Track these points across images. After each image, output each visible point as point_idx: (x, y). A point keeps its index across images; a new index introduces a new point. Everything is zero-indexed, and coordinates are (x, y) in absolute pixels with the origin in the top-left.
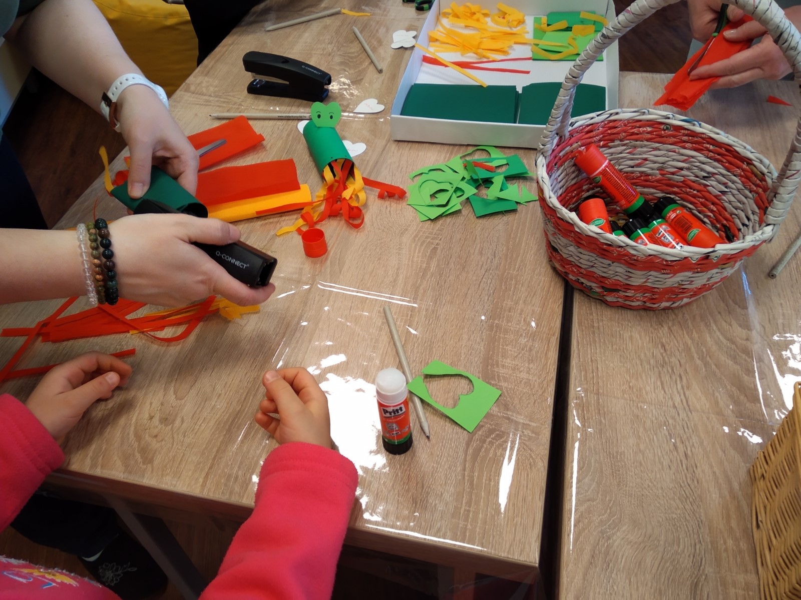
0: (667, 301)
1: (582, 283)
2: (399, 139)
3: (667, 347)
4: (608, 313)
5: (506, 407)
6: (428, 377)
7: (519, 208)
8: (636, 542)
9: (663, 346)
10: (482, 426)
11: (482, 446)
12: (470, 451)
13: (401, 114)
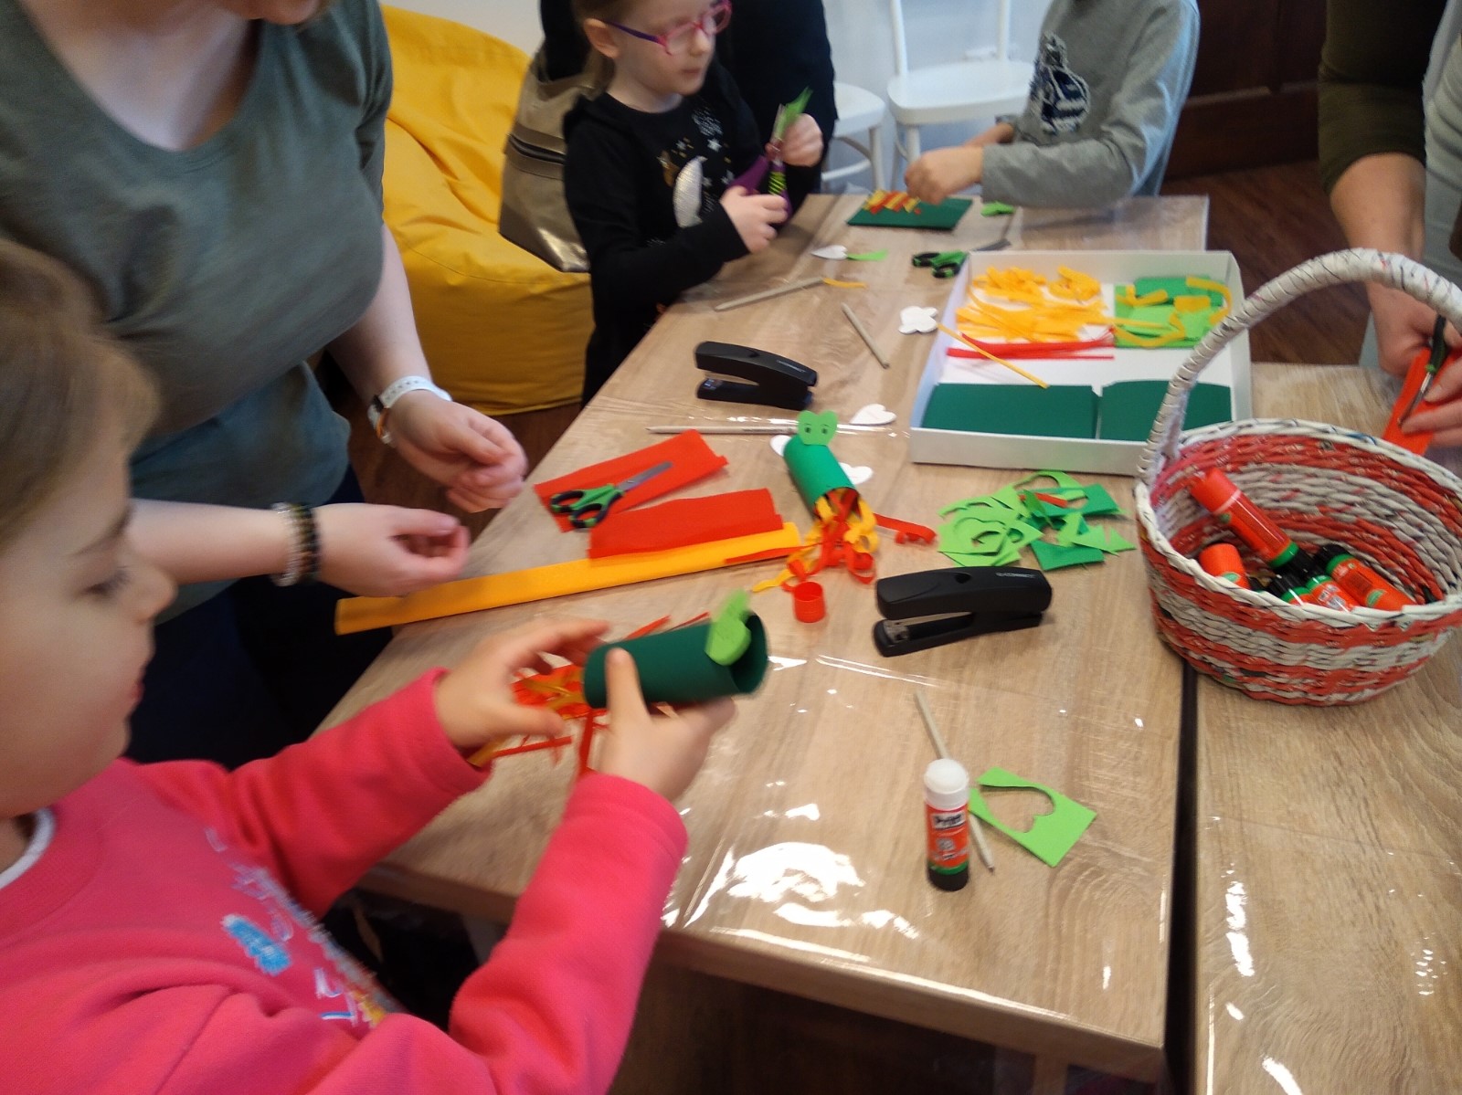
0: (1339, 692)
1: (1210, 664)
2: (918, 461)
3: (1343, 758)
4: (1251, 708)
5: (1104, 835)
6: (986, 788)
7: (1107, 559)
8: (1306, 1021)
9: (1337, 757)
10: (1070, 859)
11: (1071, 887)
12: (1055, 891)
13: (923, 426)
